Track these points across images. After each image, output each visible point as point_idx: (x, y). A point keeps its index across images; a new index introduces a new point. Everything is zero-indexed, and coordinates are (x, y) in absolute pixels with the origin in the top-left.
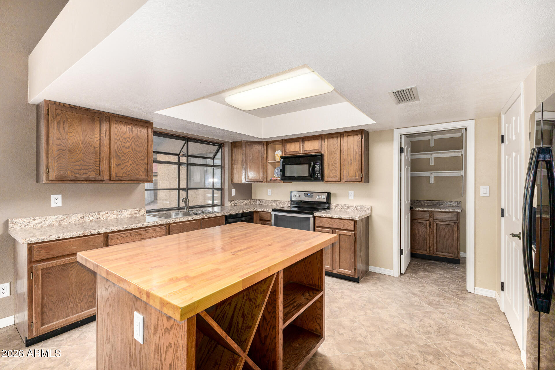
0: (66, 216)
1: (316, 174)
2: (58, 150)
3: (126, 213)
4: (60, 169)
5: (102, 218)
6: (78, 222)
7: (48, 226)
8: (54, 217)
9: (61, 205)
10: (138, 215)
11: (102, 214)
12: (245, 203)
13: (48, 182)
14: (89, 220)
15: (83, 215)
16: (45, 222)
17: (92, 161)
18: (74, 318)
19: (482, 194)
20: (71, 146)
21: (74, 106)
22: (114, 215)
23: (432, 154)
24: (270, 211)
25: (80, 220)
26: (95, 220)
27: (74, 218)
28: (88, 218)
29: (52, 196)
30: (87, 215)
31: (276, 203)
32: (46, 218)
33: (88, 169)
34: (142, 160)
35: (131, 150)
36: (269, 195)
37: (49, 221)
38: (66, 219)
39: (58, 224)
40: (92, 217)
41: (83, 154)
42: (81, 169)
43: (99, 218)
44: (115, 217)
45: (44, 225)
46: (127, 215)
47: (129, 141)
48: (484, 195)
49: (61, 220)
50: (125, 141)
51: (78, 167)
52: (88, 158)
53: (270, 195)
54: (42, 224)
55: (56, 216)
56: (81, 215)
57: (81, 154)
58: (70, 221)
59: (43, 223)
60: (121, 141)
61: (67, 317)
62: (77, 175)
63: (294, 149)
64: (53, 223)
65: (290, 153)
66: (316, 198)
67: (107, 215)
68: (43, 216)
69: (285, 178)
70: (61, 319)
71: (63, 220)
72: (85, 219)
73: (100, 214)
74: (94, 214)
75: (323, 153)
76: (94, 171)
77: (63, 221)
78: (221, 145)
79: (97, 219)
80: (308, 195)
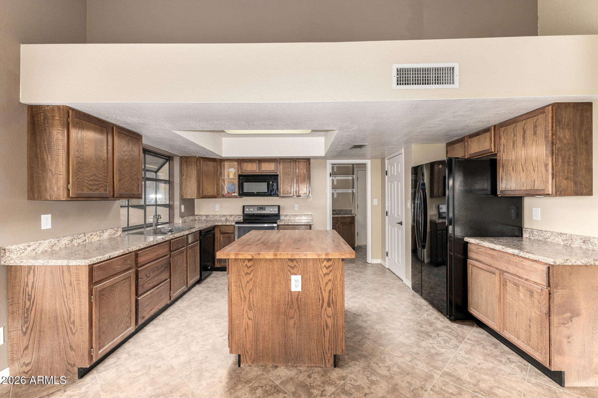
0: (58, 240)
1: (274, 191)
2: (77, 163)
3: (107, 234)
4: (79, 184)
5: (87, 241)
6: (68, 246)
7: (42, 253)
8: (47, 241)
9: (50, 227)
10: (116, 236)
11: (88, 236)
12: (191, 219)
13: (69, 199)
14: (77, 244)
15: (72, 238)
16: (39, 248)
17: (101, 175)
18: (118, 340)
19: (374, 204)
20: (87, 159)
21: (87, 114)
22: (98, 236)
23: (335, 177)
24: (233, 224)
25: (70, 243)
26: (82, 243)
27: (64, 242)
28: (76, 241)
29: (42, 216)
30: (76, 237)
31: (226, 217)
32: (40, 243)
33: (98, 185)
34: (135, 175)
35: (128, 164)
36: (216, 210)
37: (43, 246)
38: (57, 244)
39: (50, 250)
40: (80, 240)
41: (95, 168)
42: (94, 185)
43: (85, 240)
44: (98, 238)
45: (38, 252)
46: (107, 236)
47: (127, 154)
48: (375, 204)
49: (53, 244)
50: (124, 155)
51: (91, 183)
52: (99, 172)
53: (218, 210)
54: (36, 250)
55: (48, 241)
56: (70, 238)
57: (94, 168)
58: (61, 246)
59: (38, 249)
60: (121, 154)
61: (113, 340)
62: (91, 192)
63: (251, 169)
64: (46, 249)
65: (247, 172)
66: (268, 211)
67: (92, 237)
68: (37, 241)
69: (242, 194)
70: (110, 342)
71: (55, 244)
72: (73, 242)
73: (86, 236)
74: (81, 236)
75: (278, 173)
76: (103, 187)
77: (55, 246)
78: (169, 158)
79: (83, 242)
80: (260, 208)
